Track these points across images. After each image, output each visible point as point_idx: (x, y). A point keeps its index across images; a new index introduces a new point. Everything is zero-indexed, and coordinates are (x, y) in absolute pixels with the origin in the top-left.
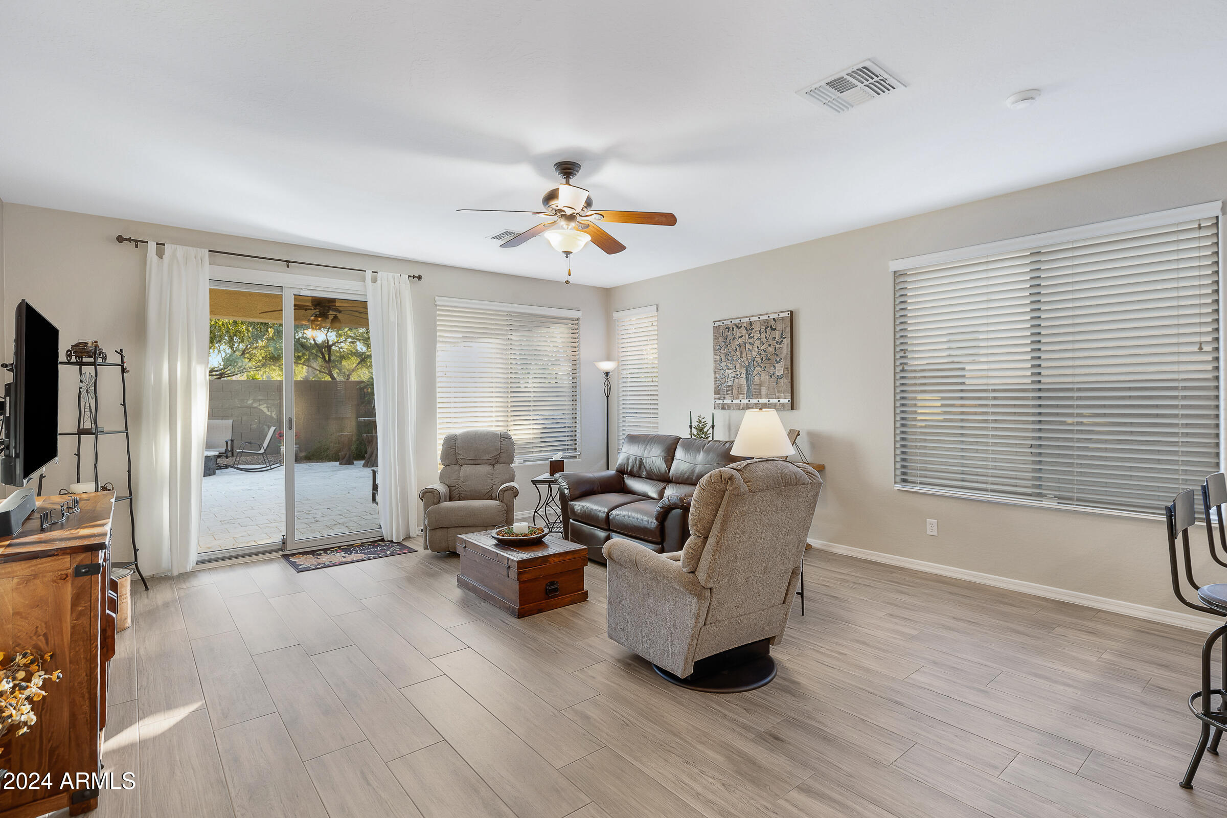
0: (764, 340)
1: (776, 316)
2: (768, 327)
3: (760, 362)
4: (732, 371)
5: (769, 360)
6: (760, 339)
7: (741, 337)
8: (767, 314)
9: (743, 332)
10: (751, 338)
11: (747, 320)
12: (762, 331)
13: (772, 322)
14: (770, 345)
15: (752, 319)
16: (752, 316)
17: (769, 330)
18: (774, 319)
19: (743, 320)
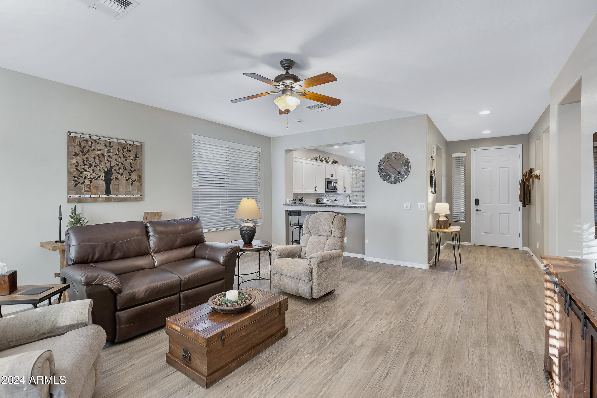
0: (122, 156)
1: (132, 143)
2: (125, 148)
3: (117, 170)
4: (91, 173)
5: (126, 169)
6: (118, 155)
7: (100, 150)
8: (125, 140)
9: (101, 146)
10: (110, 152)
11: (107, 139)
12: (120, 150)
13: (129, 146)
14: (126, 160)
15: (111, 140)
16: (112, 138)
17: (125, 150)
18: (130, 145)
19: (102, 139)
